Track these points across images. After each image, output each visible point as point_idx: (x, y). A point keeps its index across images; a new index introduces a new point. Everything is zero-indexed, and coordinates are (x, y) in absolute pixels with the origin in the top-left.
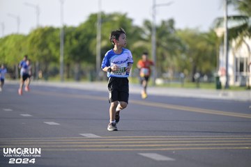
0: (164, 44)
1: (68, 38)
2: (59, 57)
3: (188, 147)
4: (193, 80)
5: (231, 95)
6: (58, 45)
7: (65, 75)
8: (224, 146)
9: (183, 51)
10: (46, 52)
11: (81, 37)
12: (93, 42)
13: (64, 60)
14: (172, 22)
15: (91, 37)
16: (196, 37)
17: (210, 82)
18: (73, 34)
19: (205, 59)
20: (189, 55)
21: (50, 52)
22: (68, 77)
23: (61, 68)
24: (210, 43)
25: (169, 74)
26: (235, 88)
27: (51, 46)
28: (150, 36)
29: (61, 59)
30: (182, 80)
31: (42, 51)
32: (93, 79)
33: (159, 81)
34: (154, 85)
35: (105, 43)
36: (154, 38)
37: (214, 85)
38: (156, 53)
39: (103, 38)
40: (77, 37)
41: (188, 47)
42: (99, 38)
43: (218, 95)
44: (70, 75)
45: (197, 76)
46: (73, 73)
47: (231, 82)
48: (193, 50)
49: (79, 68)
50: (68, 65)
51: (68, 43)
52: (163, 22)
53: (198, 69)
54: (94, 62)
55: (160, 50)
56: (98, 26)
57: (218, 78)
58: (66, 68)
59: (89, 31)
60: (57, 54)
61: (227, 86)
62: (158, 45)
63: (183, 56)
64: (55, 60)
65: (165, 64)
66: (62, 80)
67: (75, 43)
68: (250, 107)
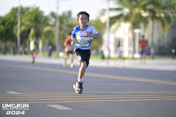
0: (65, 28)
3: (82, 100)
5: (112, 64)
8: (107, 99)
11: (6, 23)
12: (15, 27)
14: (70, 13)
15: (14, 24)
17: (97, 54)
24: (97, 28)
26: (114, 59)
28: (55, 23)
32: (15, 53)
33: (61, 54)
34: (58, 57)
35: (23, 28)
36: (58, 24)
37: (100, 57)
38: (60, 35)
39: (22, 24)
40: (3, 23)
42: (19, 24)
43: (103, 64)
46: (1, 49)
47: (112, 55)
52: (64, 13)
54: (16, 41)
55: (62, 32)
56: (18, 15)
57: (102, 52)
59: (12, 19)
61: (109, 58)
62: (61, 29)
67: (2, 27)
68: (125, 72)
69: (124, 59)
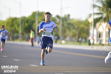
0: (66, 25)
1: (23, 22)
2: (19, 30)
4: (78, 41)
5: (95, 48)
6: (19, 25)
7: (22, 39)
9: (74, 28)
10: (13, 28)
11: (29, 22)
12: (34, 24)
13: (21, 32)
14: (69, 15)
15: (33, 22)
16: (80, 22)
17: (85, 42)
18: (26, 21)
19: (84, 32)
20: (76, 30)
21: (15, 28)
22: (23, 40)
23: (20, 36)
24: (86, 25)
25: (68, 38)
26: (97, 45)
27: (16, 26)
28: (59, 22)
29: (20, 32)
30: (73, 41)
31: (12, 28)
33: (63, 42)
34: (61, 43)
36: (61, 23)
37: (88, 43)
38: (62, 29)
40: (27, 22)
41: (76, 26)
42: (37, 22)
43: (89, 48)
44: (24, 38)
45: (80, 39)
46: (25, 38)
47: (95, 42)
48: (78, 28)
49: (28, 36)
50: (23, 34)
51: (23, 24)
52: (65, 15)
53: (81, 36)
55: (64, 28)
56: (37, 17)
57: (89, 41)
58: (22, 35)
59: (32, 19)
60: (18, 30)
61: (93, 44)
62: (63, 25)
63: (74, 31)
64: (17, 32)
65: (66, 34)
66: (20, 41)
67: (26, 24)
68: (104, 53)
69: (103, 45)
